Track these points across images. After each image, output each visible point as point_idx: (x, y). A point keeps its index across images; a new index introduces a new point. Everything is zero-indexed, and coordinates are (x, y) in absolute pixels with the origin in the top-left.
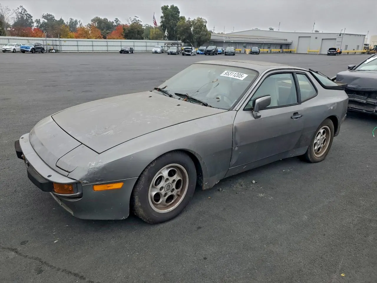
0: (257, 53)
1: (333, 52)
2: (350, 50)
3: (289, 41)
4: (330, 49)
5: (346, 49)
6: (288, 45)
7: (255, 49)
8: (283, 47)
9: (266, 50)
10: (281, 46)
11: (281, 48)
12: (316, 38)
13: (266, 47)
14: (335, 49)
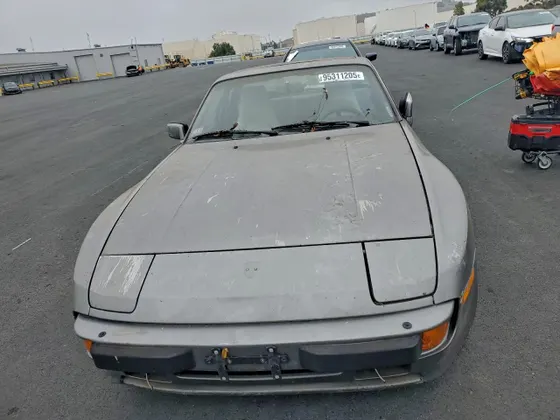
0: (16, 92)
1: (133, 72)
2: (152, 66)
3: (62, 64)
4: (128, 68)
5: (147, 65)
6: (62, 72)
7: (11, 85)
8: (56, 75)
9: (29, 85)
10: (52, 74)
11: (52, 78)
12: (101, 55)
13: (27, 80)
14: (135, 67)
